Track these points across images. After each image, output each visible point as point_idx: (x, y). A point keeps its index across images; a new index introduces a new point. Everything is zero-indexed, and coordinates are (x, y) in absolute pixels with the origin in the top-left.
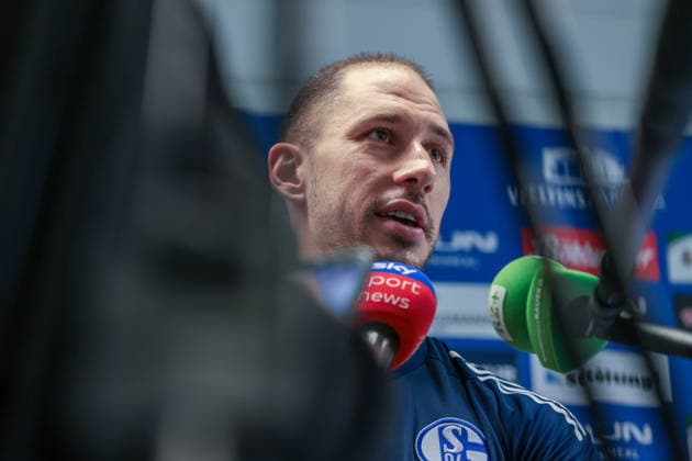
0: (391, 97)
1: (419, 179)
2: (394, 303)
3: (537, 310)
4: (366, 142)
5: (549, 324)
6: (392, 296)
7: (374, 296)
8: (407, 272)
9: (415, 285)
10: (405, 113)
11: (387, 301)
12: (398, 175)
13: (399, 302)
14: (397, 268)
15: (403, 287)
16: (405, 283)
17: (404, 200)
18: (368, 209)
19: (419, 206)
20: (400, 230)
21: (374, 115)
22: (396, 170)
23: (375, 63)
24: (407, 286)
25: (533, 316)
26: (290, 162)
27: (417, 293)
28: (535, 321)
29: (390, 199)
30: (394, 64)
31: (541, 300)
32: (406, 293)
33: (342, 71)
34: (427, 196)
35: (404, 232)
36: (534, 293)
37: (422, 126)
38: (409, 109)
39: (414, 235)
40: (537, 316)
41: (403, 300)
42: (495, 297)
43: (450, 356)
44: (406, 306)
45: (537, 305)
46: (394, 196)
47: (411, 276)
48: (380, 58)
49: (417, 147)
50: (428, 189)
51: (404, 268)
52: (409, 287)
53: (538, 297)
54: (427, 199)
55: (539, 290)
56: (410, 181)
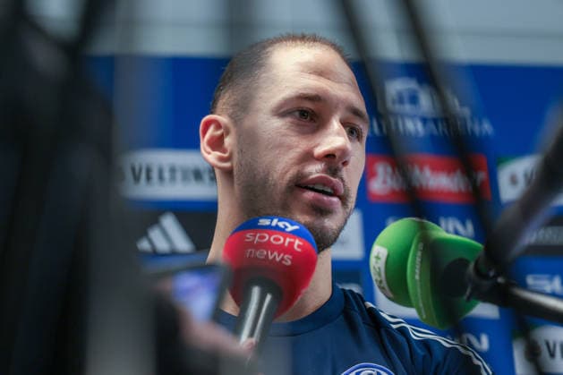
0: (313, 77)
1: (337, 154)
2: (278, 259)
3: (417, 271)
4: (288, 119)
5: (429, 285)
6: (276, 253)
7: (258, 253)
8: (290, 228)
9: (297, 242)
10: (326, 92)
11: (271, 257)
12: (319, 151)
13: (283, 259)
14: (281, 224)
15: (286, 244)
16: (288, 240)
17: (323, 175)
18: (290, 181)
19: (337, 180)
20: (319, 200)
21: (298, 94)
22: (316, 146)
23: (299, 42)
24: (290, 243)
25: (413, 278)
26: (219, 132)
27: (299, 250)
28: (416, 281)
29: (311, 174)
30: (316, 44)
31: (421, 262)
32: (289, 250)
33: (270, 49)
34: (344, 169)
35: (323, 202)
36: (415, 255)
37: (340, 106)
38: (329, 89)
39: (332, 203)
40: (417, 277)
41: (286, 256)
42: (377, 258)
43: (365, 306)
44: (289, 263)
45: (418, 267)
46: (315, 170)
47: (294, 233)
48: (303, 38)
49: (335, 124)
50: (345, 163)
51: (287, 224)
52: (291, 244)
53: (418, 260)
54: (344, 173)
55: (419, 254)
56: (329, 157)
